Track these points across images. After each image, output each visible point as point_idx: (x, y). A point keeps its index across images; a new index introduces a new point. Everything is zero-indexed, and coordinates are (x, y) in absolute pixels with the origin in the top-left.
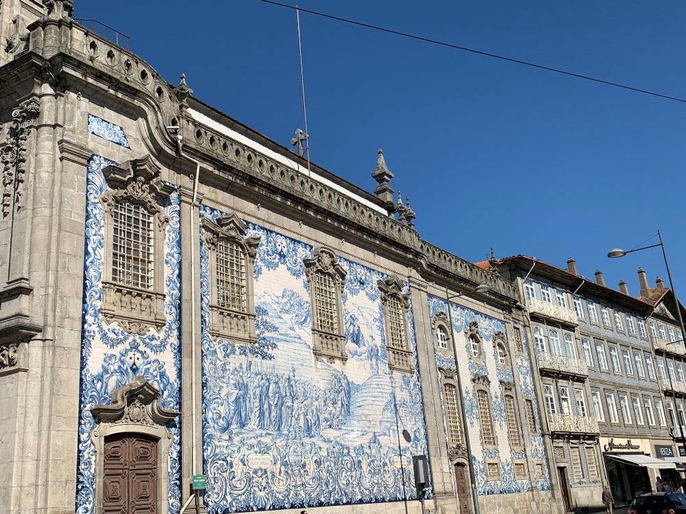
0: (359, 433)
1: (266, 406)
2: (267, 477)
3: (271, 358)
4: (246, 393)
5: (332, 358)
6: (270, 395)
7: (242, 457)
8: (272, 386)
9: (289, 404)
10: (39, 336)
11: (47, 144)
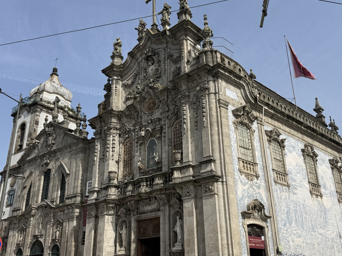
0: (331, 231)
1: (297, 216)
2: (301, 249)
3: (296, 194)
4: (290, 210)
5: (317, 195)
6: (298, 211)
7: (292, 239)
8: (298, 207)
9: (305, 216)
10: (221, 180)
11: (214, 101)
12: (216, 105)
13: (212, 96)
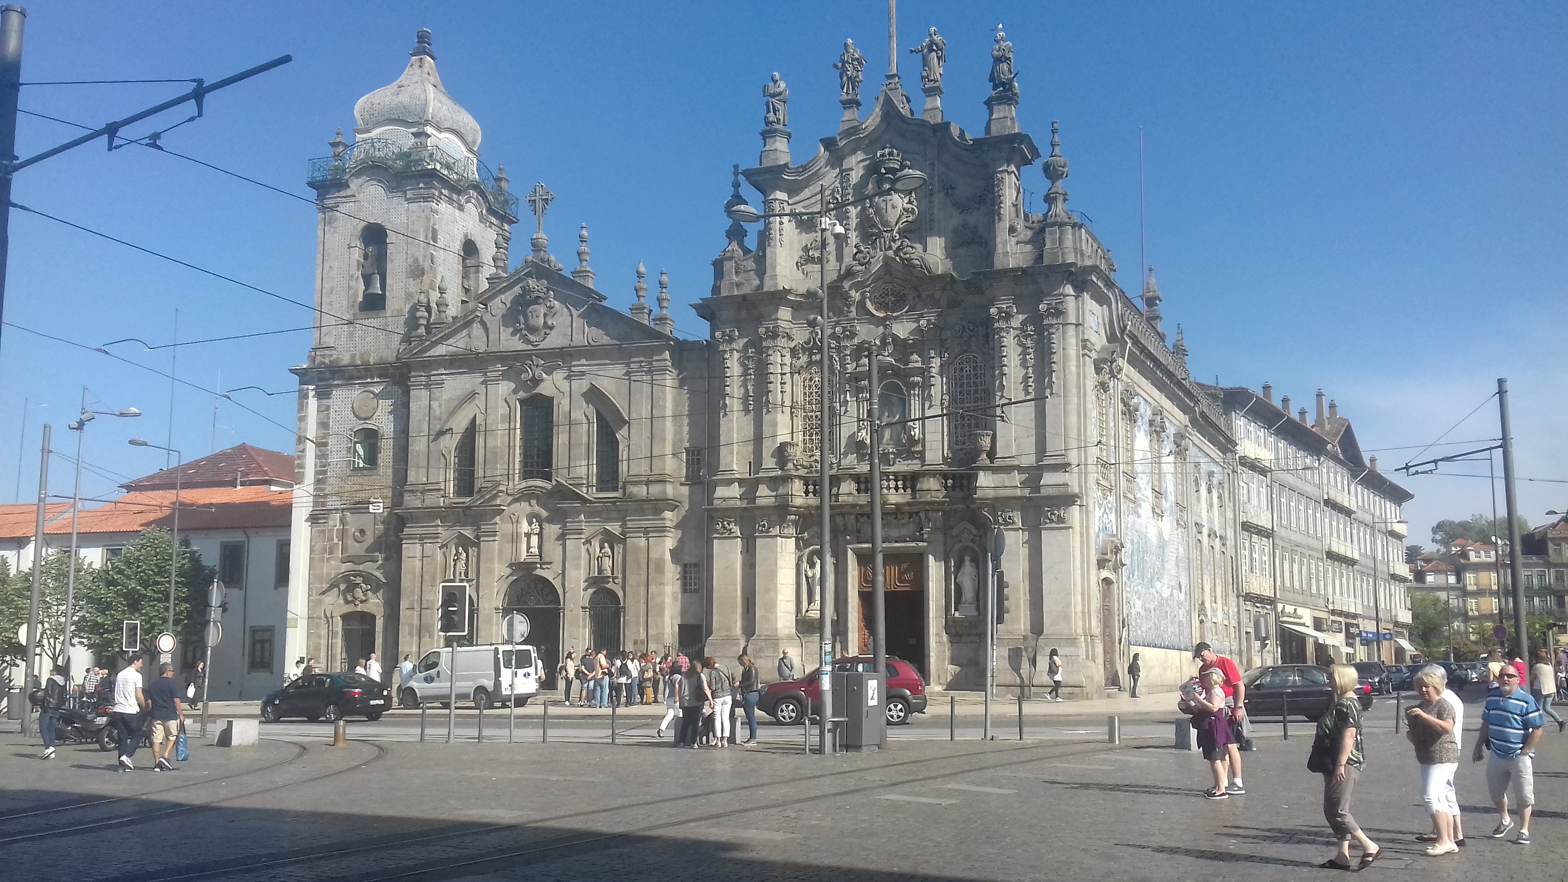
1: (1139, 559)
3: (1141, 516)
4: (1134, 549)
6: (1140, 549)
8: (1141, 541)
9: (1145, 556)
10: (1078, 503)
11: (1073, 341)
12: (1078, 350)
13: (1071, 331)
